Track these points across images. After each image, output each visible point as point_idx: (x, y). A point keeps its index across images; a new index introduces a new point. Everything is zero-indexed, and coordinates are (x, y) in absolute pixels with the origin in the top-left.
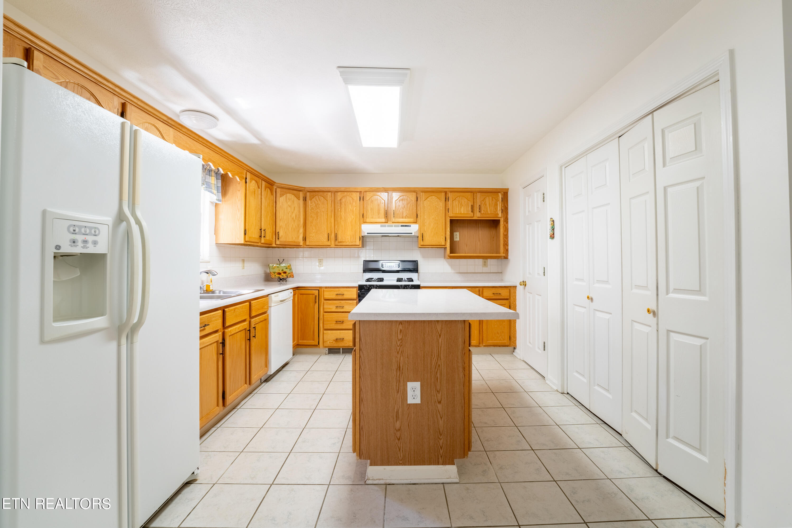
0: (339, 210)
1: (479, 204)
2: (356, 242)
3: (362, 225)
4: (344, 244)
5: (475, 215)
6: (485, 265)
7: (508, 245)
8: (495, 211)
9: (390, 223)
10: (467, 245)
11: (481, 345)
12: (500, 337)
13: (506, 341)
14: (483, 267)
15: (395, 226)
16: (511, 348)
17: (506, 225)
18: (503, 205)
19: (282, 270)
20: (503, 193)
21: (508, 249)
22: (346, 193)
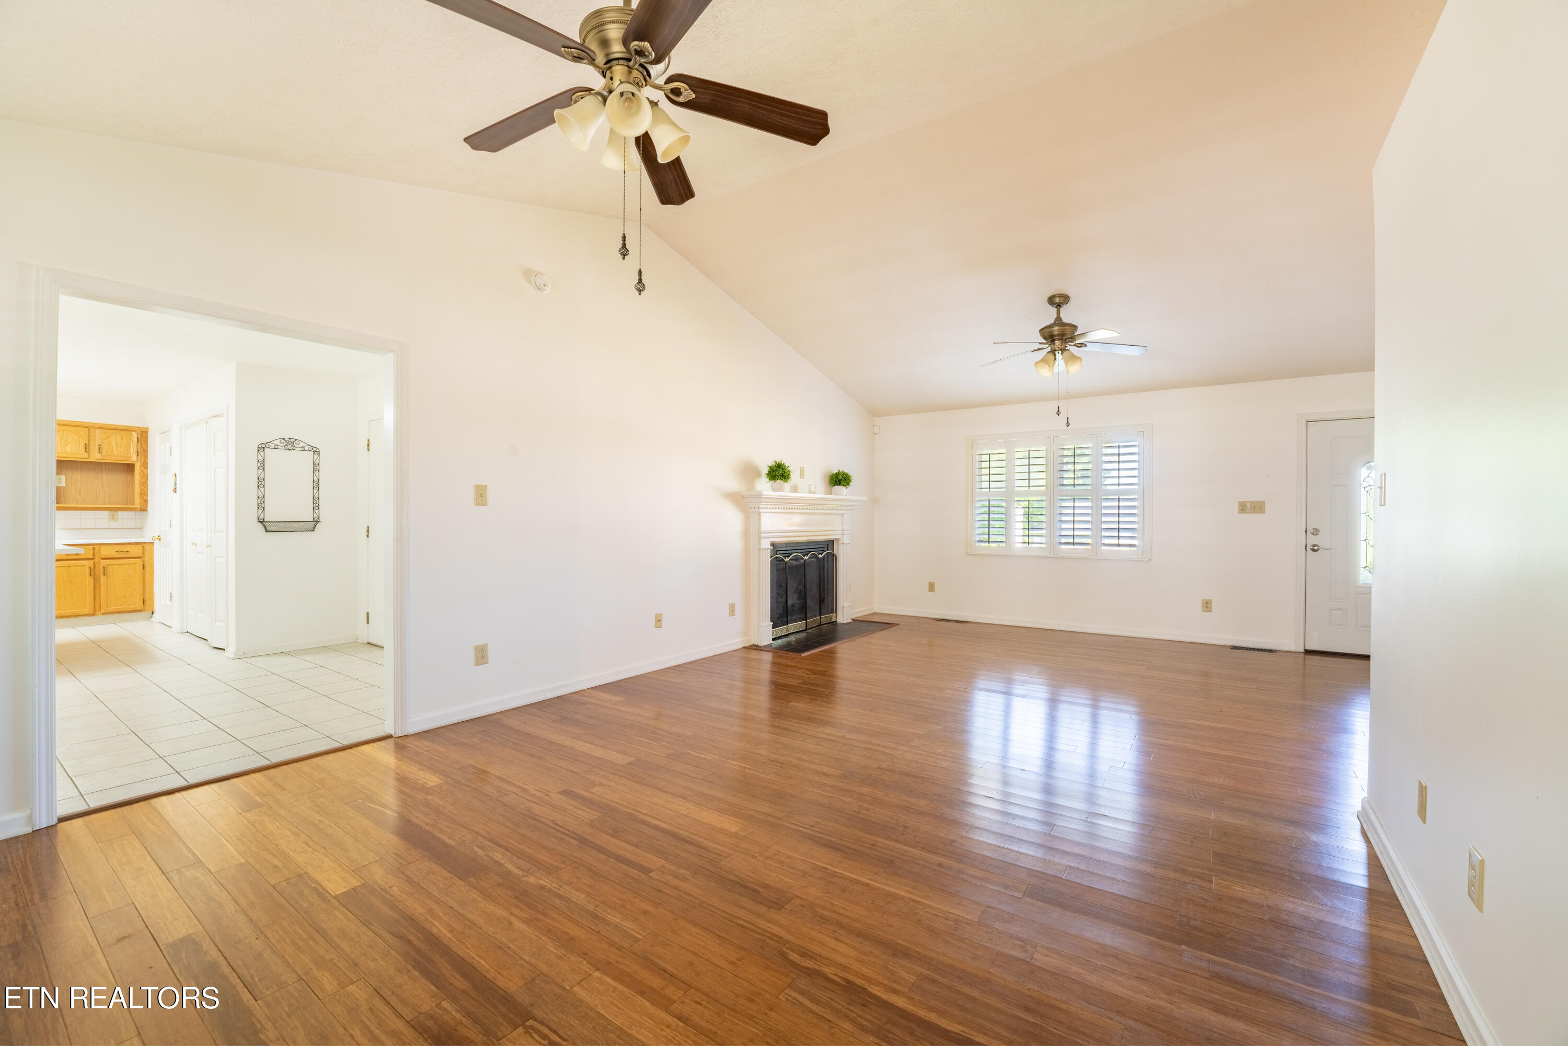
1: (99, 443)
5: (92, 457)
6: (113, 518)
7: (147, 495)
8: (126, 453)
10: (81, 493)
11: (97, 613)
12: (129, 602)
13: (139, 605)
14: (110, 521)
16: (147, 614)
17: (145, 471)
18: (139, 447)
20: (139, 432)
21: (147, 500)
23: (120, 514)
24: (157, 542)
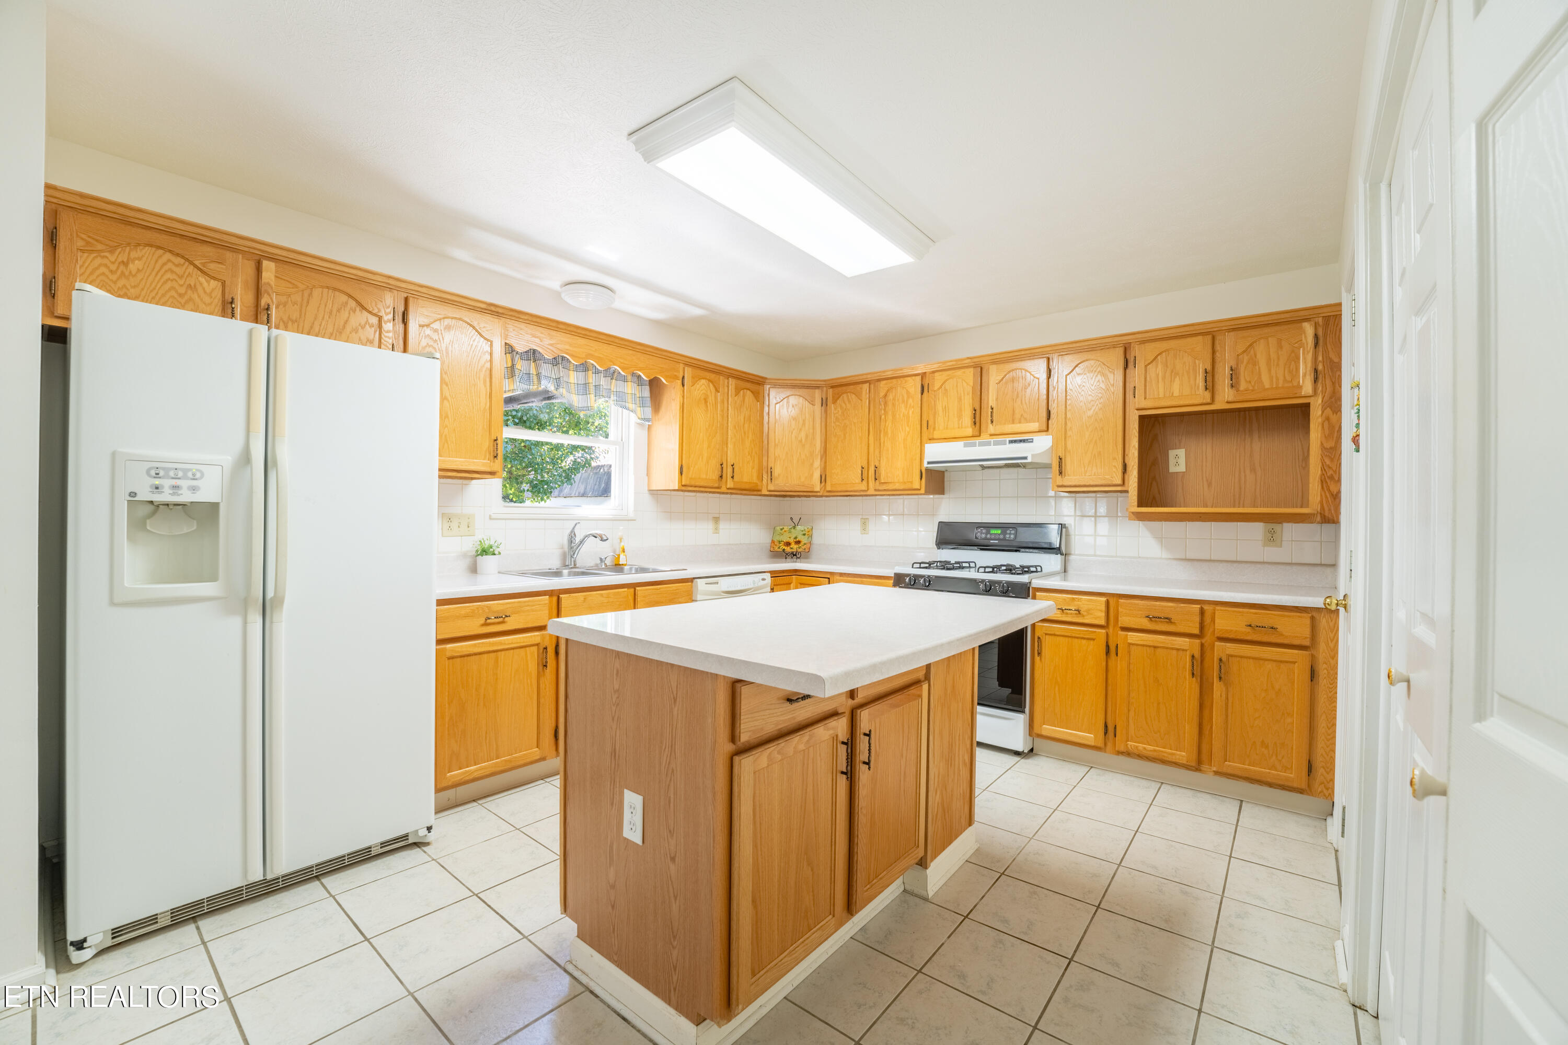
0: (883, 417)
1: (1233, 363)
2: (912, 482)
3: (926, 445)
4: (891, 487)
5: (1218, 398)
6: (1272, 539)
7: (1339, 480)
8: (1288, 378)
9: (985, 438)
10: (1210, 485)
11: (1205, 767)
12: (1274, 757)
13: (1298, 774)
14: (1264, 546)
15: (996, 444)
16: (1313, 801)
17: (1334, 418)
18: (1320, 358)
19: (796, 538)
20: (1320, 320)
21: (1339, 492)
22: (894, 381)
23: (1289, 530)
24: (1342, 610)
